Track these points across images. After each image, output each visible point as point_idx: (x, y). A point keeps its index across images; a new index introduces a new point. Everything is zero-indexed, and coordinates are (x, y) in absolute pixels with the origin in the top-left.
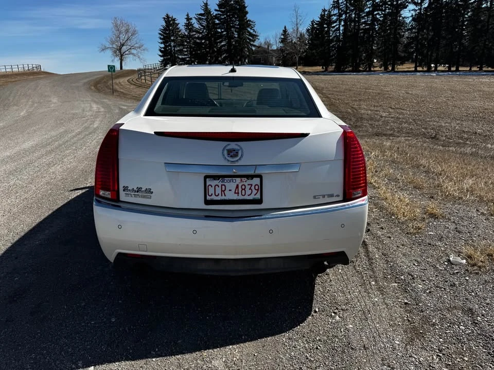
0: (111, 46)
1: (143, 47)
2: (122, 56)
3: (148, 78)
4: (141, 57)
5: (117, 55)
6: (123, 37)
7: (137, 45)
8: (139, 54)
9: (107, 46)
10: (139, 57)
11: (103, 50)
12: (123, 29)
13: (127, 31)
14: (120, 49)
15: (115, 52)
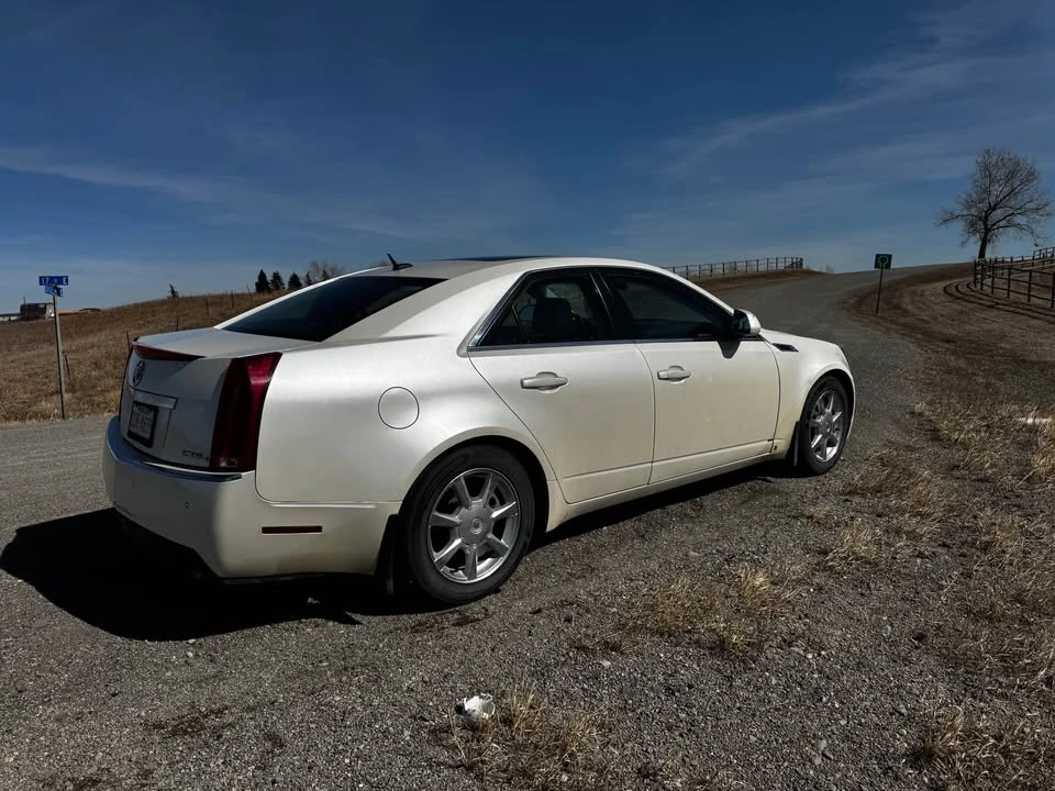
0: (965, 212)
1: (1047, 208)
2: (988, 230)
3: (1000, 283)
4: (1038, 231)
5: (976, 231)
6: (996, 190)
7: (1031, 205)
8: (1033, 226)
9: (957, 213)
10: (1032, 233)
11: (946, 221)
12: (1001, 173)
13: (1011, 175)
14: (987, 217)
15: (972, 225)
